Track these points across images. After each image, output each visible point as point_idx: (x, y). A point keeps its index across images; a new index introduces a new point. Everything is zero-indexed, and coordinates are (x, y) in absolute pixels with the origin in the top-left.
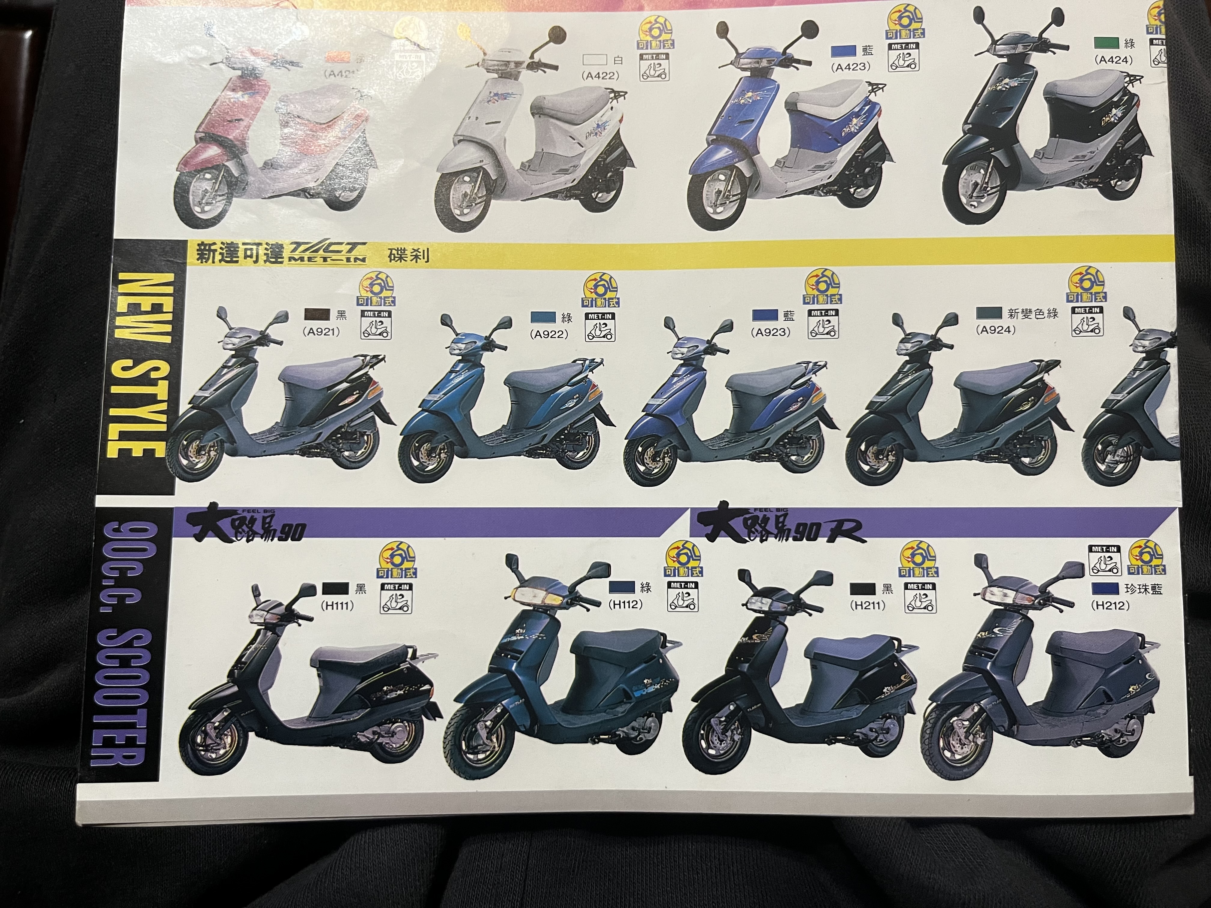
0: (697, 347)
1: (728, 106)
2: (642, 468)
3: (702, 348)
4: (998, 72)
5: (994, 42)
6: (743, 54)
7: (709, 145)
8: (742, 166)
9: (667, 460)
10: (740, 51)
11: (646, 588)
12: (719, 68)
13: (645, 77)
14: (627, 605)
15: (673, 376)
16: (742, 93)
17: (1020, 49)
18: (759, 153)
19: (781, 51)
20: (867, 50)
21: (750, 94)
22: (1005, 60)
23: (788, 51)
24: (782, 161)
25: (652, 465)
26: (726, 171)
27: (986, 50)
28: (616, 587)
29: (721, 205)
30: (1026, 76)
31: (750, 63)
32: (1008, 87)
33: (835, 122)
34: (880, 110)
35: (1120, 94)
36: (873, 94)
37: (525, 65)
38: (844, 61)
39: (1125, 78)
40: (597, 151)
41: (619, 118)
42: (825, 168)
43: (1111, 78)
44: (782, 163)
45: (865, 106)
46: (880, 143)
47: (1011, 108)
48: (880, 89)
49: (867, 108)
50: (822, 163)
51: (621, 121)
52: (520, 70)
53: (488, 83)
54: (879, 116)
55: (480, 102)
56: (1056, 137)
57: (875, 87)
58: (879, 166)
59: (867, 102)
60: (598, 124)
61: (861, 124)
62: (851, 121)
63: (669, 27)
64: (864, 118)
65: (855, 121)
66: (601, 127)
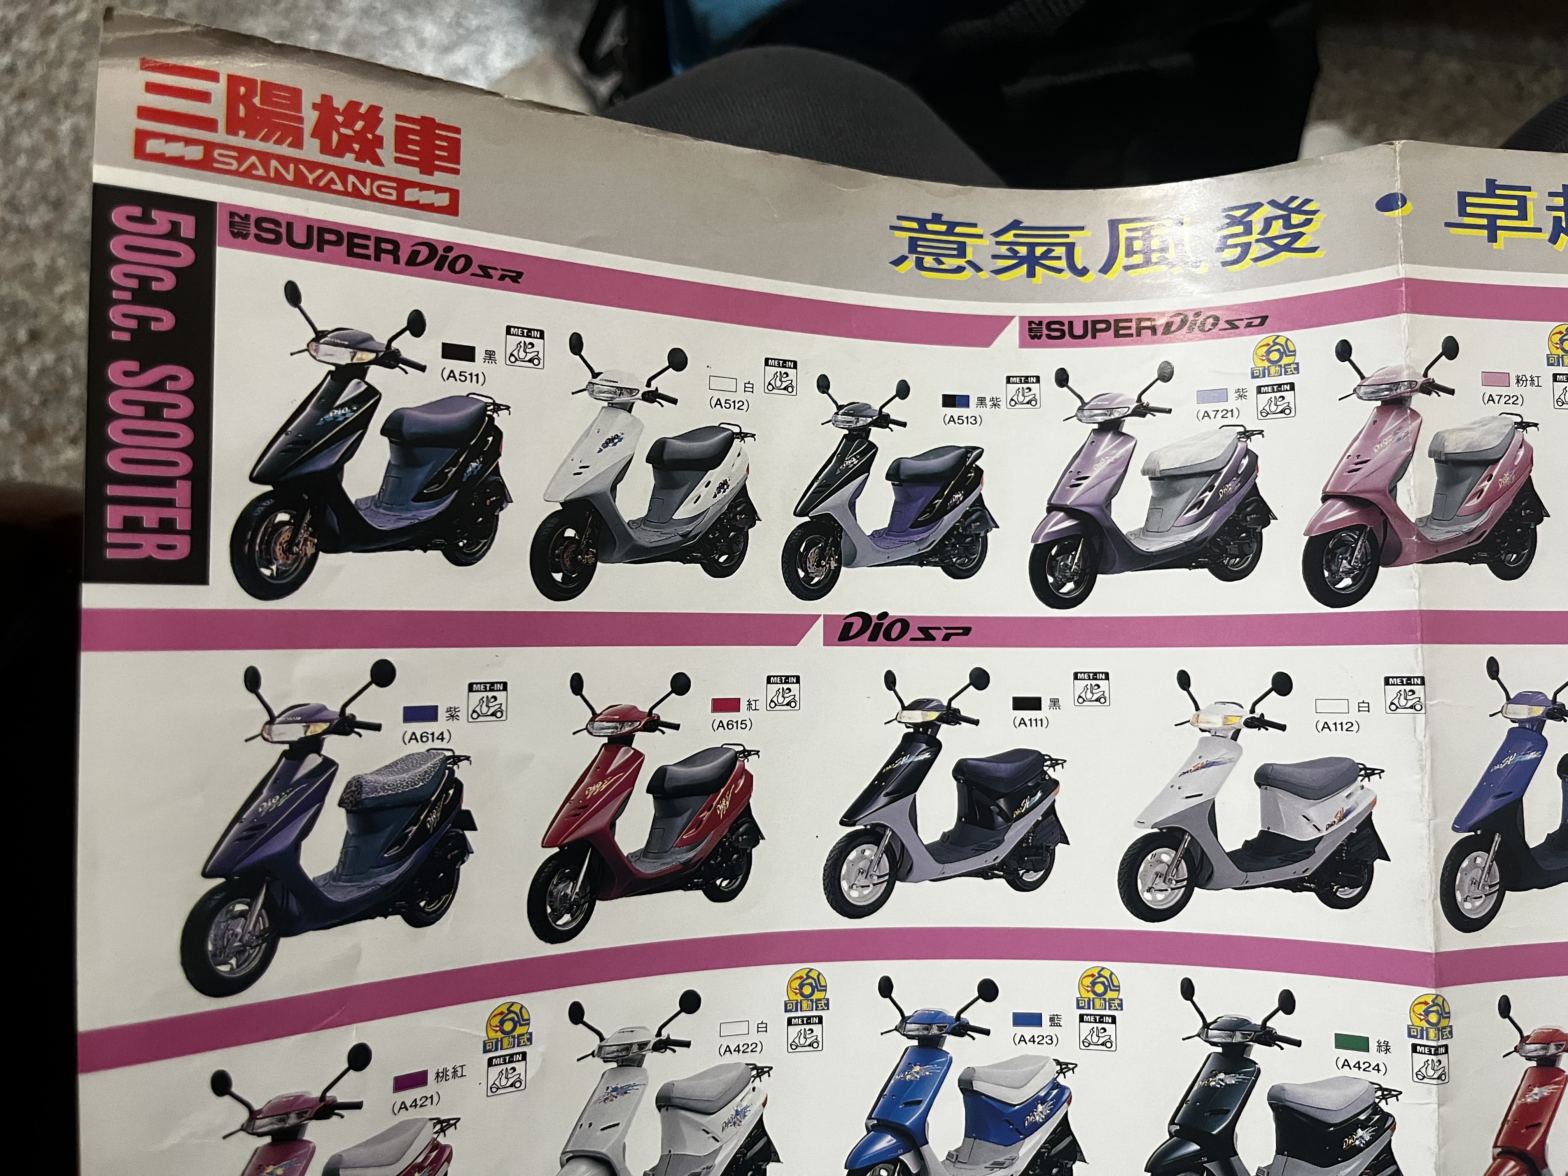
1: (892, 1081)
4: (1212, 1064)
5: (1206, 1026)
6: (909, 1017)
7: (868, 1131)
8: (907, 1159)
10: (907, 1014)
12: (882, 1034)
13: (794, 1047)
16: (909, 1067)
17: (1238, 1038)
18: (927, 1143)
19: (954, 1015)
20: (1054, 1020)
21: (917, 1068)
22: (1219, 1050)
23: (962, 1016)
24: (955, 1153)
26: (890, 1166)
27: (1196, 1033)
30: (1245, 1074)
31: (918, 1030)
32: (1223, 1084)
33: (1017, 1107)
34: (1070, 1097)
35: (1370, 1111)
36: (1062, 1075)
37: (650, 1046)
38: (1028, 1031)
39: (1376, 1092)
40: (736, 1144)
41: (762, 1101)
42: (1005, 1166)
43: (1355, 1091)
44: (955, 1156)
45: (1052, 1089)
46: (1070, 1138)
47: (1228, 1112)
48: (1070, 1069)
49: (1055, 1092)
50: (1001, 1160)
51: (764, 1104)
52: (643, 1053)
53: (605, 1077)
54: (1069, 1104)
55: (595, 1103)
56: (1283, 1155)
57: (1064, 1067)
58: (1069, 1166)
59: (1055, 1085)
60: (737, 1111)
61: (1048, 1112)
62: (1036, 1108)
63: (823, 984)
64: (1051, 1105)
65: (1040, 1108)
66: (740, 1114)
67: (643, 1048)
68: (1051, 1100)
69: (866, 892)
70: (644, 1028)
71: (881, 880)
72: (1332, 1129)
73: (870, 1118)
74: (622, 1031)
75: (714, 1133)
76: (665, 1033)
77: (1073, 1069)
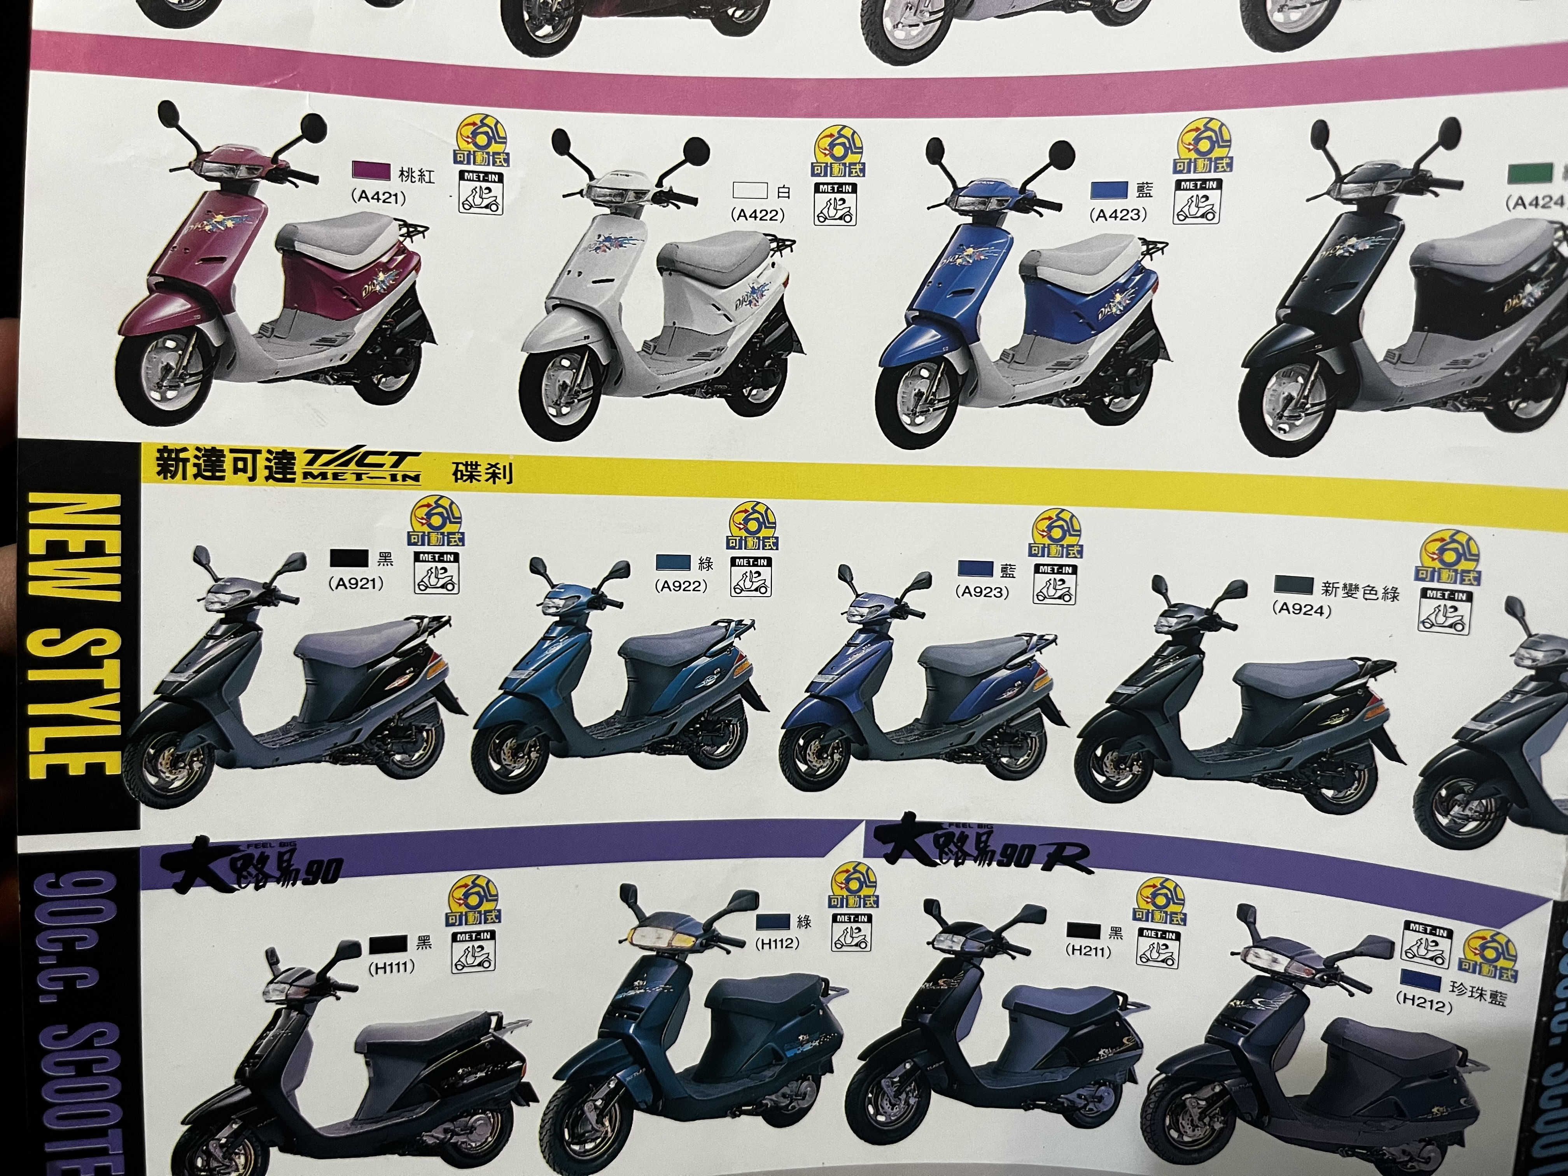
0: (882, 607)
1: (939, 267)
2: (803, 767)
3: (888, 608)
4: (1341, 227)
5: (1340, 179)
6: (963, 188)
7: (909, 324)
8: (954, 357)
9: (836, 757)
10: (960, 185)
11: (805, 922)
12: (929, 208)
13: (822, 219)
14: (779, 944)
15: (848, 645)
16: (960, 248)
17: (1380, 190)
18: (979, 340)
19: (1019, 186)
20: (1143, 190)
21: (970, 251)
22: (1354, 208)
23: (1028, 187)
24: (1011, 353)
25: (816, 764)
26: (932, 365)
27: (1325, 191)
28: (765, 923)
29: (922, 413)
30: (1384, 234)
31: (973, 204)
32: (1354, 251)
33: (1091, 297)
34: (1156, 282)
35: (1544, 259)
36: (1148, 257)
37: (650, 196)
38: (1109, 205)
39: (1556, 232)
40: (752, 327)
41: (784, 280)
42: (1070, 367)
43: (1530, 234)
44: (1011, 356)
45: (1135, 274)
46: (1153, 332)
47: (1355, 285)
48: (1159, 249)
49: (1138, 278)
50: (1067, 359)
51: (785, 284)
52: (642, 203)
53: (596, 221)
54: (1154, 291)
55: (585, 249)
56: (1423, 330)
57: (1152, 247)
58: (1148, 365)
59: (1139, 269)
60: (753, 288)
61: (1128, 302)
62: (1113, 297)
63: (858, 144)
64: (1132, 294)
65: (1118, 297)
66: (757, 292)
67: (641, 198)
68: (1132, 288)
69: (915, 31)
70: (642, 174)
71: (934, 17)
72: (1492, 289)
73: (910, 308)
74: (616, 173)
75: (725, 310)
76: (667, 183)
77: (1162, 249)
